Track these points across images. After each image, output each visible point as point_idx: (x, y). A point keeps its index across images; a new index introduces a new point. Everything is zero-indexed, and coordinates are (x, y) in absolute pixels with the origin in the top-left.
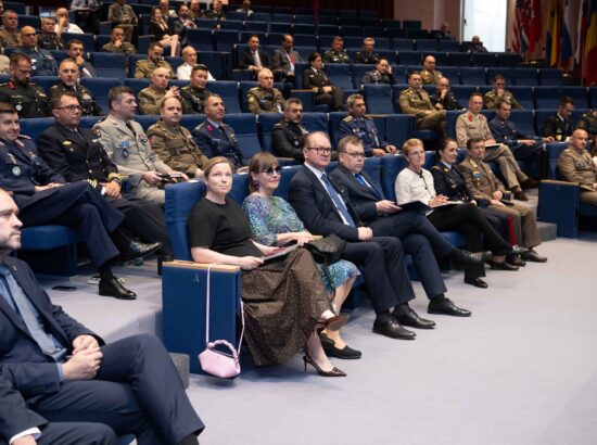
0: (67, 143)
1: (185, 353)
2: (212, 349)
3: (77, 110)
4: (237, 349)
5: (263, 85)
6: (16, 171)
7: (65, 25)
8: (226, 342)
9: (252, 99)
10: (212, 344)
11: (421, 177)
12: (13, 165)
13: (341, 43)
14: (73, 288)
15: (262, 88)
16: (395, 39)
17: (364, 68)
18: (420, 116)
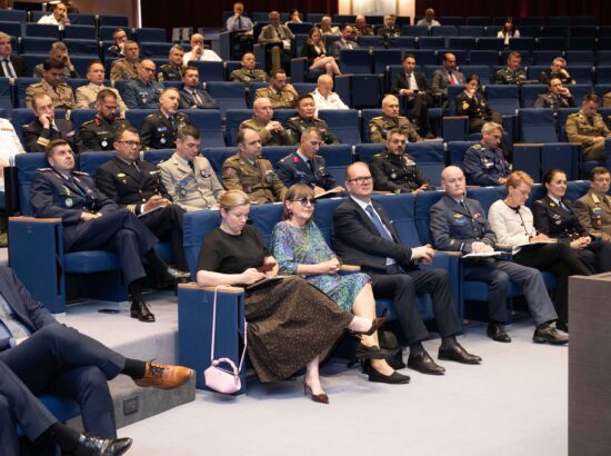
0: (121, 175)
1: (192, 368)
2: (216, 366)
3: (135, 146)
4: (238, 366)
5: (387, 113)
6: (69, 203)
7: (199, 53)
8: (228, 360)
9: (374, 129)
10: (216, 362)
11: (517, 212)
12: (67, 197)
13: (519, 59)
14: (117, 312)
15: (386, 117)
16: (601, 52)
17: (536, 89)
18: (588, 144)
